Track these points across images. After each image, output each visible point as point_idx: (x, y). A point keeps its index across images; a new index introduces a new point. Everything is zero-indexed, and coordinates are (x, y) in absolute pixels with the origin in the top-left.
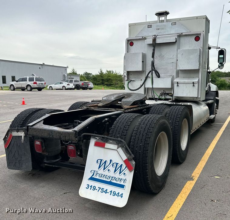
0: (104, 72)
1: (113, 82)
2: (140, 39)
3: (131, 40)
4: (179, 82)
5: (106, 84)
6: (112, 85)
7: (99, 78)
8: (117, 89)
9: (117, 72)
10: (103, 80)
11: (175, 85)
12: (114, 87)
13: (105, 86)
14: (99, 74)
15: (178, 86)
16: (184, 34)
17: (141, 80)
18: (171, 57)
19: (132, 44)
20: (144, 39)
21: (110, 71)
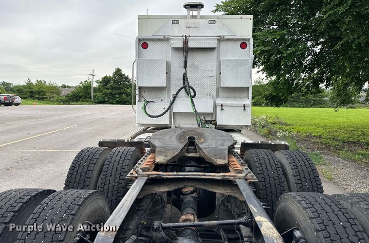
0: (34, 82)
1: (47, 95)
2: (159, 40)
3: (144, 39)
4: (223, 105)
5: (36, 98)
6: (46, 98)
7: (26, 90)
8: (54, 104)
9: (52, 83)
10: (31, 92)
11: (219, 109)
12: (49, 101)
13: (36, 100)
14: (25, 84)
15: (222, 109)
16: (226, 38)
17: (162, 100)
18: (209, 68)
19: (145, 46)
20: (166, 39)
21: (41, 81)
